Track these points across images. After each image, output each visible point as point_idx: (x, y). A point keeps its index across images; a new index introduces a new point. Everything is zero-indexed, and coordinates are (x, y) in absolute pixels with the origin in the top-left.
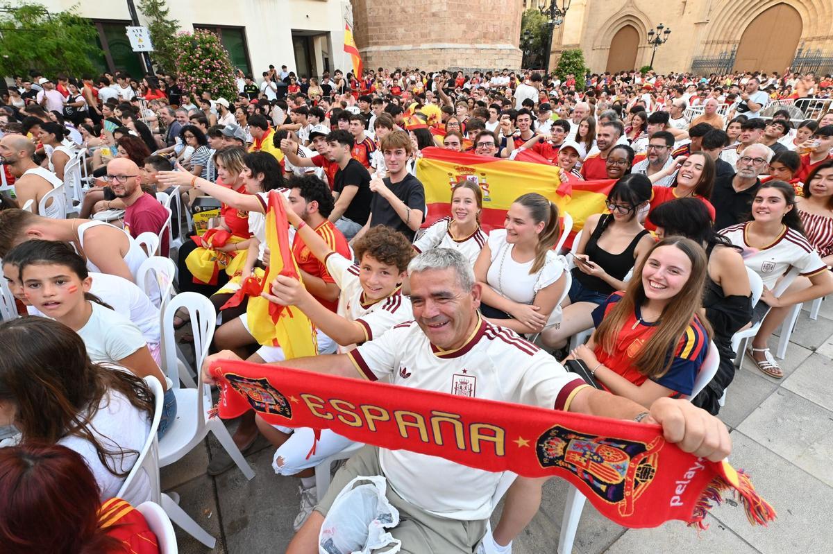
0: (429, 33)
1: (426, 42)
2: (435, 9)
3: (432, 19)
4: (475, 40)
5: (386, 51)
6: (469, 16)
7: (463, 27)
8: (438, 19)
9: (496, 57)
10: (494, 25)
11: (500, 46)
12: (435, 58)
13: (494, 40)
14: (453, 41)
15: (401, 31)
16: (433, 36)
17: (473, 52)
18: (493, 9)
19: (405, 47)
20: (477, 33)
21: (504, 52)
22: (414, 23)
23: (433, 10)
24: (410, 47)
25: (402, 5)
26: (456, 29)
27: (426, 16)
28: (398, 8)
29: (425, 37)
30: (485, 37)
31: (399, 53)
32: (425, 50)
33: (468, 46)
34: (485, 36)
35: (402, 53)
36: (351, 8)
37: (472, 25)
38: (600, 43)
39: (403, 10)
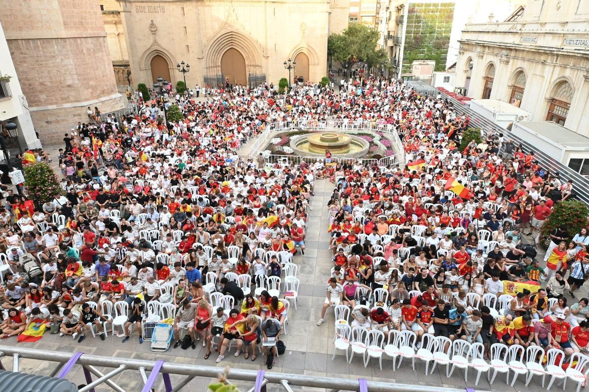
0: (68, 97)
1: (67, 102)
2: (69, 83)
3: (69, 88)
4: (98, 97)
5: (34, 111)
6: (92, 83)
7: (90, 90)
8: (72, 88)
9: (113, 103)
10: (106, 85)
11: (113, 96)
12: (79, 112)
13: (109, 94)
14: (87, 100)
15: (43, 97)
16: (72, 99)
17: (100, 104)
18: (103, 76)
19: (50, 107)
20: (98, 92)
21: (117, 99)
22: (54, 91)
23: (68, 84)
24: (54, 107)
25: (41, 81)
26: (87, 93)
27: (63, 87)
28: (37, 83)
29: (66, 100)
30: (103, 93)
31: (46, 112)
32: (69, 108)
33: (96, 101)
35: (50, 112)
36: (25, 98)
37: (94, 88)
38: (143, 67)
39: (42, 84)
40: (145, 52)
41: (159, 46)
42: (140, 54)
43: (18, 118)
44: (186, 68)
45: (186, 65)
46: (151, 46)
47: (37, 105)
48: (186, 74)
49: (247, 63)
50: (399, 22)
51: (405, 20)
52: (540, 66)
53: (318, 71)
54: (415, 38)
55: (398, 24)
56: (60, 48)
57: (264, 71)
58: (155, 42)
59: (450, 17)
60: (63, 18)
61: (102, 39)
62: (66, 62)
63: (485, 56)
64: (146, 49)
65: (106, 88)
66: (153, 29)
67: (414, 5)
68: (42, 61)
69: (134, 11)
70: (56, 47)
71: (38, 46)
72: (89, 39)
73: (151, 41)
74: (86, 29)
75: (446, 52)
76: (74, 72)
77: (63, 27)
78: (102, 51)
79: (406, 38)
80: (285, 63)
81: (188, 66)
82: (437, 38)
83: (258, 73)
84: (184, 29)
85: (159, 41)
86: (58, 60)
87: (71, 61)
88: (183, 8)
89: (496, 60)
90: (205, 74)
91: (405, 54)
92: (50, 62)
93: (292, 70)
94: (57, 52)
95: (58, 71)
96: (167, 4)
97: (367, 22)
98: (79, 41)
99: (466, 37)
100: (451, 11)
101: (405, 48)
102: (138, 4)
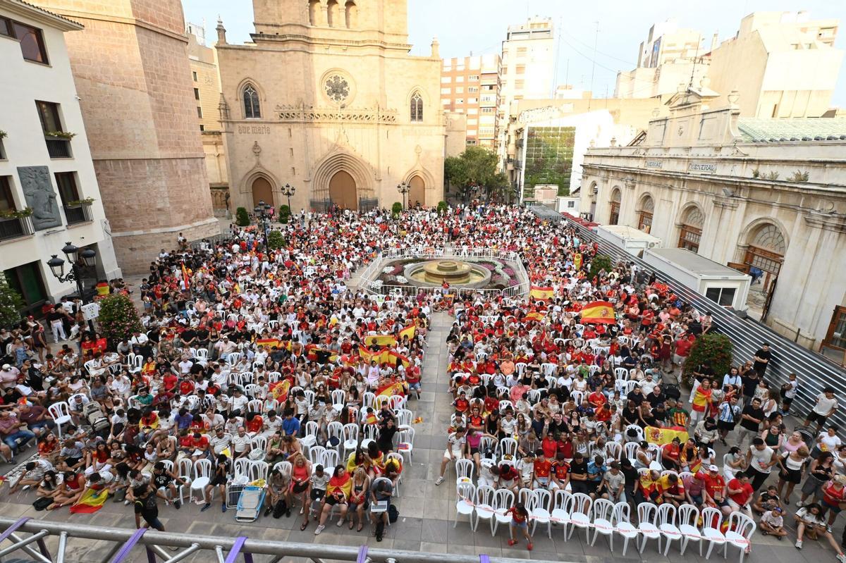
0: (158, 222)
1: (156, 227)
2: (159, 206)
3: (159, 212)
4: (192, 221)
5: (116, 237)
6: (185, 207)
7: (183, 215)
8: (163, 212)
9: (209, 229)
10: (202, 209)
11: (209, 221)
12: (168, 238)
13: (204, 218)
14: (178, 225)
15: (128, 221)
16: (161, 224)
17: (193, 229)
18: (199, 199)
19: (136, 233)
20: (192, 216)
21: (213, 224)
22: (142, 215)
23: (158, 207)
24: (141, 232)
25: (127, 204)
26: (178, 217)
27: (153, 211)
29: (155, 225)
31: (131, 238)
32: (158, 234)
33: (189, 226)
34: (198, 217)
35: (135, 238)
36: (108, 222)
37: (188, 212)
38: (243, 189)
39: (129, 207)
40: (247, 174)
41: (261, 167)
42: (241, 176)
43: (99, 244)
44: (290, 191)
45: (291, 188)
46: (254, 168)
47: (122, 231)
48: (291, 197)
49: (357, 186)
50: (519, 145)
51: (525, 143)
52: (667, 191)
53: (435, 195)
54: (536, 162)
55: (518, 148)
56: (152, 169)
57: (376, 194)
58: (258, 163)
59: (571, 141)
60: (158, 137)
61: (199, 160)
62: (158, 184)
63: (610, 181)
64: (247, 171)
65: (200, 212)
66: (256, 149)
67: (533, 129)
68: (130, 183)
69: (236, 132)
70: (147, 168)
71: (128, 167)
72: (186, 161)
73: (254, 163)
74: (182, 149)
75: (570, 177)
76: (166, 194)
77: (157, 148)
78: (199, 173)
79: (527, 162)
80: (399, 187)
81: (293, 189)
82: (559, 162)
83: (370, 197)
84: (289, 150)
85: (263, 164)
86: (149, 182)
87: (164, 183)
88: (290, 130)
89: (621, 185)
90: (312, 198)
91: (526, 177)
92: (140, 184)
93: (406, 194)
94: (148, 173)
95: (148, 193)
96: (273, 125)
97: (486, 145)
98: (174, 162)
99: (589, 161)
100: (573, 135)
101: (526, 172)
102: (241, 124)
